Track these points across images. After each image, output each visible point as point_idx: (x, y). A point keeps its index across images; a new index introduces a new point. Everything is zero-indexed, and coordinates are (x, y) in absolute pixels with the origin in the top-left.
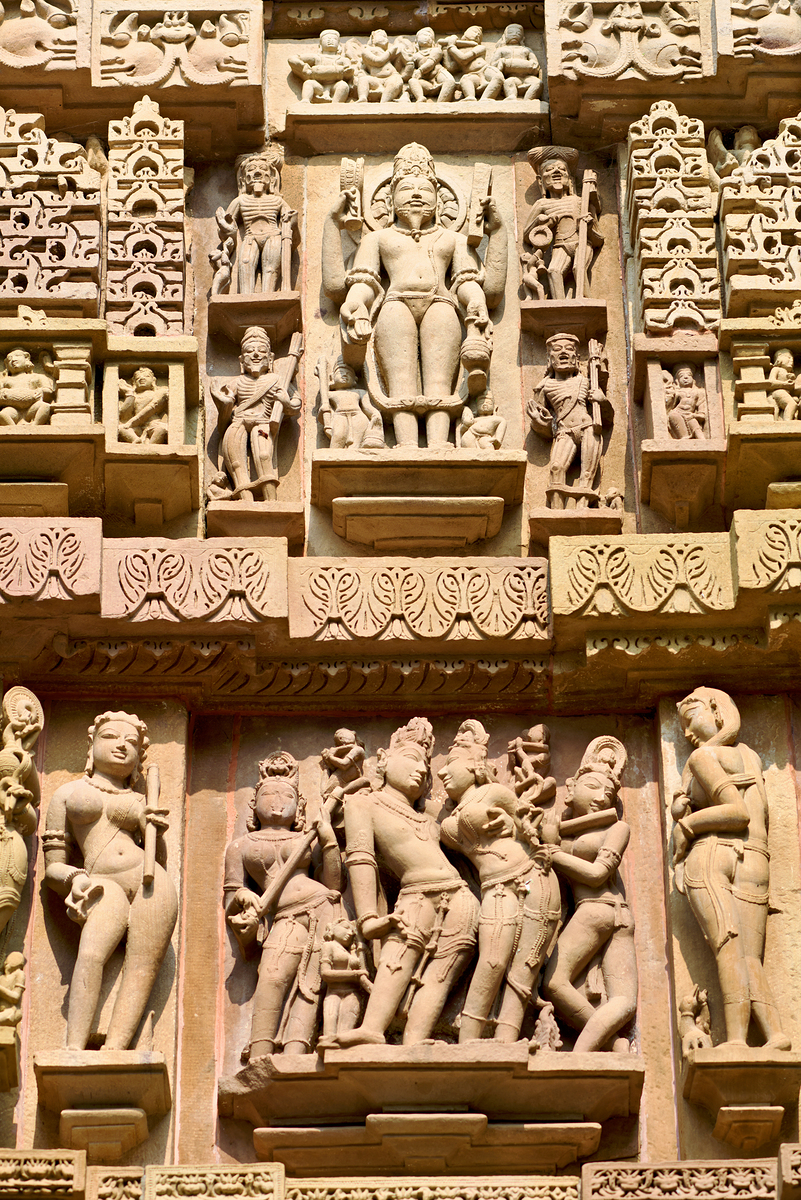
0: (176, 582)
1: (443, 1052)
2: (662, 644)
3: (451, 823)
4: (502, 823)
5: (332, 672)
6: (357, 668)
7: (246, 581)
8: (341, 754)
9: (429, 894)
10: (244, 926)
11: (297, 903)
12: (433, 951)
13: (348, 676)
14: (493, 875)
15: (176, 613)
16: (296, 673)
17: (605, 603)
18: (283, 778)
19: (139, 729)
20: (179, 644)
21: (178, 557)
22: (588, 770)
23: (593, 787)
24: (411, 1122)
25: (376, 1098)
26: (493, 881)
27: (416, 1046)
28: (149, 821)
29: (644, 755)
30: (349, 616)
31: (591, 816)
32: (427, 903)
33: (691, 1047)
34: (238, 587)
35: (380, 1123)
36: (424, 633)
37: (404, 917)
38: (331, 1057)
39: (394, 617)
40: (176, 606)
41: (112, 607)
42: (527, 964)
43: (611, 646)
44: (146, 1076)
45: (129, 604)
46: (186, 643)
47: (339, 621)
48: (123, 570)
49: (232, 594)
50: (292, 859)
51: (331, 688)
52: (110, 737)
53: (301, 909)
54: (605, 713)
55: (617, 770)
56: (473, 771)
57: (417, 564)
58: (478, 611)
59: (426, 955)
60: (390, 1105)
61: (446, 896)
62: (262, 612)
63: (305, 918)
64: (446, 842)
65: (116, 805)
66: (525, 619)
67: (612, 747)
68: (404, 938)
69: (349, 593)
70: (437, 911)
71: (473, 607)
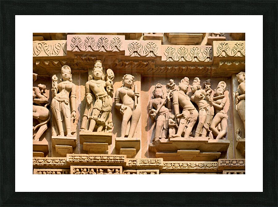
0: (139, 49)
1: (192, 139)
2: (234, 63)
3: (193, 97)
4: (203, 97)
5: (169, 68)
6: (174, 67)
7: (153, 49)
8: (171, 84)
9: (189, 110)
10: (153, 116)
11: (163, 112)
12: (189, 121)
13: (172, 69)
14: (201, 107)
15: (140, 55)
16: (162, 68)
17: (224, 54)
18: (160, 88)
19: (133, 78)
20: (140, 61)
21: (140, 44)
22: (219, 87)
23: (220, 91)
24: (186, 152)
25: (179, 147)
26: (201, 108)
27: (187, 138)
28: (135, 95)
29: (229, 86)
30: (173, 57)
31: (219, 96)
32: (188, 111)
33: (238, 139)
34: (152, 50)
35: (180, 152)
36: (188, 60)
37: (184, 114)
38: (171, 139)
39: (182, 57)
40: (140, 54)
41: (127, 54)
42: (208, 123)
43: (224, 63)
44: (136, 142)
45: (130, 53)
46: (141, 62)
47: (171, 58)
48: (129, 46)
49: (151, 52)
50: (162, 104)
51: (169, 71)
52: (127, 79)
53: (164, 113)
54: (221, 77)
55: (224, 88)
56: (197, 87)
57: (186, 47)
58: (198, 56)
59: (188, 121)
60: (182, 149)
61: (192, 110)
62: (157, 55)
63: (165, 115)
64: (192, 100)
65: (129, 92)
66: (207, 58)
67: (224, 83)
68: (185, 118)
69: (173, 52)
70: (190, 113)
71: (197, 55)
